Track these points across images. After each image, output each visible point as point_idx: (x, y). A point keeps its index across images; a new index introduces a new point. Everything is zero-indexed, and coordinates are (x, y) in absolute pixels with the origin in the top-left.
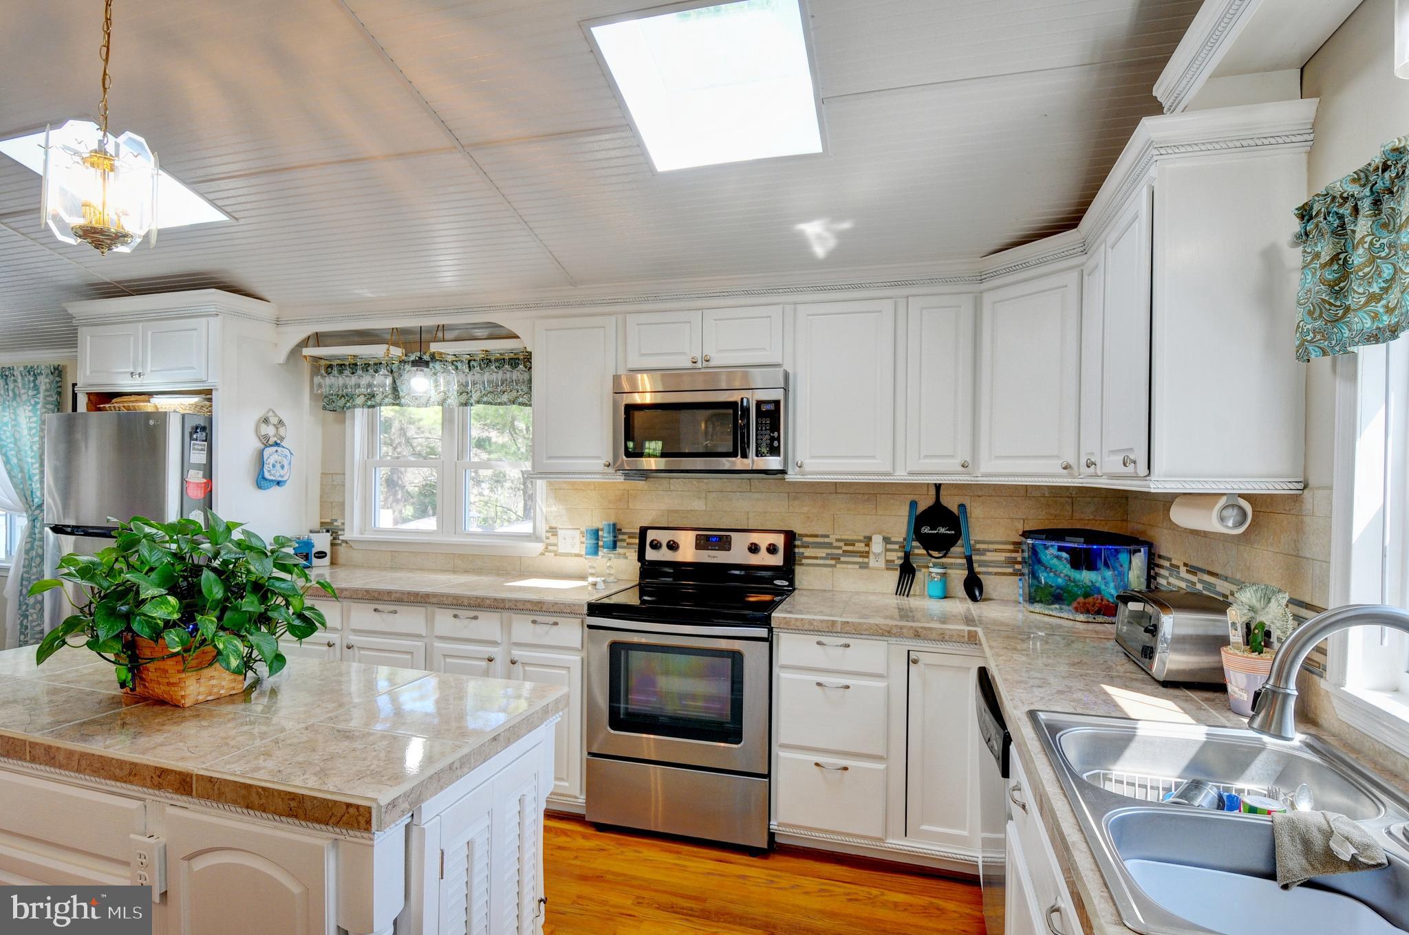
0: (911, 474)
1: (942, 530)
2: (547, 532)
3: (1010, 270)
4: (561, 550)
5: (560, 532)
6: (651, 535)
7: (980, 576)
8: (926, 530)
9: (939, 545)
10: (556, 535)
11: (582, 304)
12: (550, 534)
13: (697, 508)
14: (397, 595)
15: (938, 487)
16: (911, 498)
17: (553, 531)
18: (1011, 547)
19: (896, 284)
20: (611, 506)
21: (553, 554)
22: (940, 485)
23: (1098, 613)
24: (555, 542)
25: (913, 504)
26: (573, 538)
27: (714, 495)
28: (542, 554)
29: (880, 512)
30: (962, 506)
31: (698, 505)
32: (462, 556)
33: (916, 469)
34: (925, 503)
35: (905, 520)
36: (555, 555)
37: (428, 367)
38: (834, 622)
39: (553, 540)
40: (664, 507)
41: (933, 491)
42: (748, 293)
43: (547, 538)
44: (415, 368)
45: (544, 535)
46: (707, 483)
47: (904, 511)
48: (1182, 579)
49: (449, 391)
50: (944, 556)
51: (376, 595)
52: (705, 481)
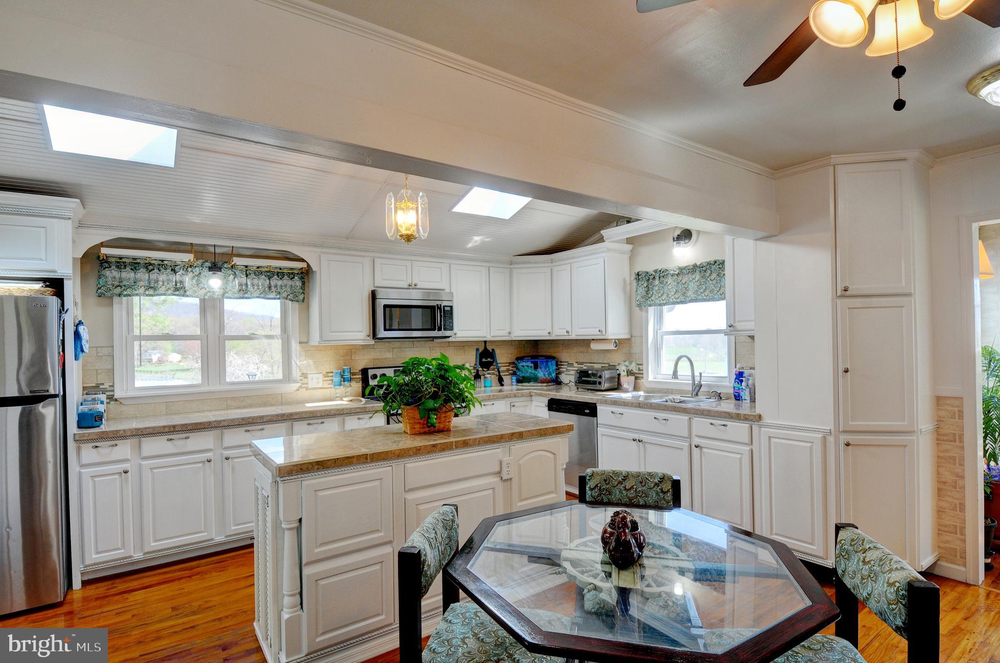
0: (492, 337)
1: (489, 360)
2: (300, 376)
3: (524, 263)
4: (310, 387)
5: (309, 376)
6: (371, 373)
7: (503, 377)
8: (484, 360)
9: (486, 366)
10: (307, 378)
11: (349, 249)
12: (302, 378)
13: (389, 357)
14: (268, 418)
15: (485, 342)
16: (476, 347)
17: (304, 375)
18: (508, 364)
19: (486, 261)
20: (341, 358)
21: (305, 389)
22: (486, 341)
23: (548, 383)
24: (306, 382)
25: (477, 350)
26: (318, 378)
27: (397, 349)
28: (298, 390)
29: (466, 354)
30: (493, 350)
31: (389, 355)
32: (233, 398)
33: (494, 335)
34: (481, 349)
35: (474, 357)
36: (307, 390)
37: (221, 272)
38: (490, 395)
39: (305, 381)
40: (371, 357)
41: (483, 344)
42: (431, 256)
43: (301, 380)
44: (212, 272)
45: (299, 378)
46: (393, 344)
47: (475, 353)
48: (576, 367)
49: (226, 288)
50: (488, 370)
51: (250, 420)
52: (392, 343)
